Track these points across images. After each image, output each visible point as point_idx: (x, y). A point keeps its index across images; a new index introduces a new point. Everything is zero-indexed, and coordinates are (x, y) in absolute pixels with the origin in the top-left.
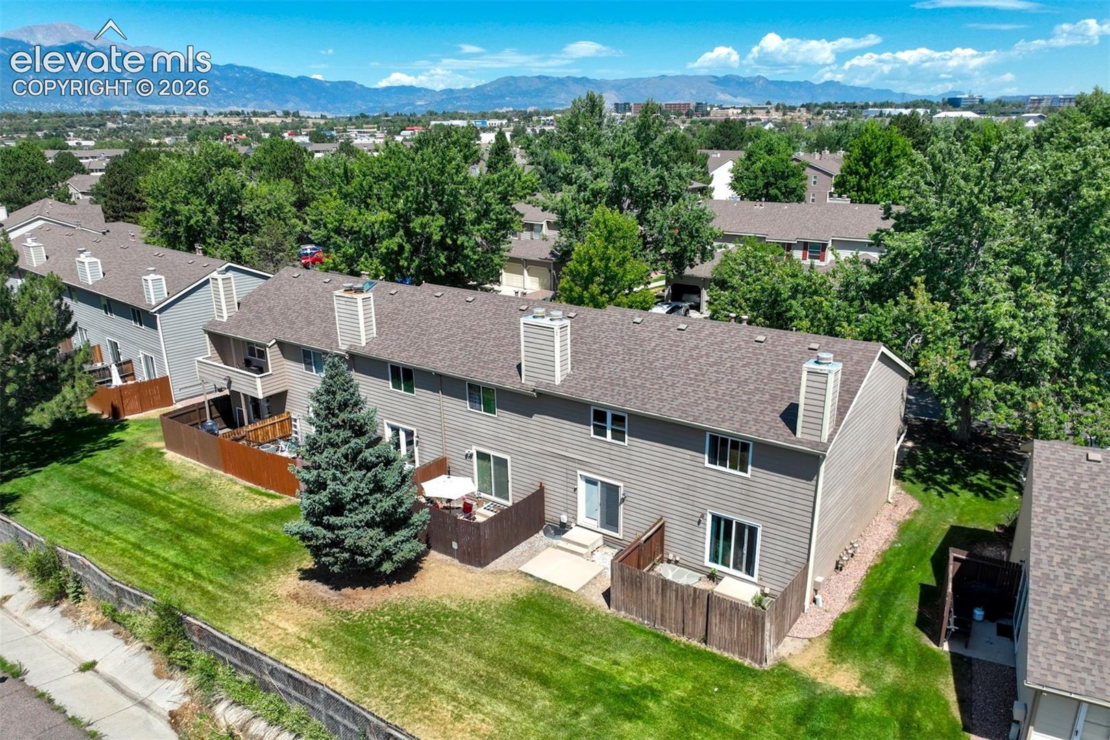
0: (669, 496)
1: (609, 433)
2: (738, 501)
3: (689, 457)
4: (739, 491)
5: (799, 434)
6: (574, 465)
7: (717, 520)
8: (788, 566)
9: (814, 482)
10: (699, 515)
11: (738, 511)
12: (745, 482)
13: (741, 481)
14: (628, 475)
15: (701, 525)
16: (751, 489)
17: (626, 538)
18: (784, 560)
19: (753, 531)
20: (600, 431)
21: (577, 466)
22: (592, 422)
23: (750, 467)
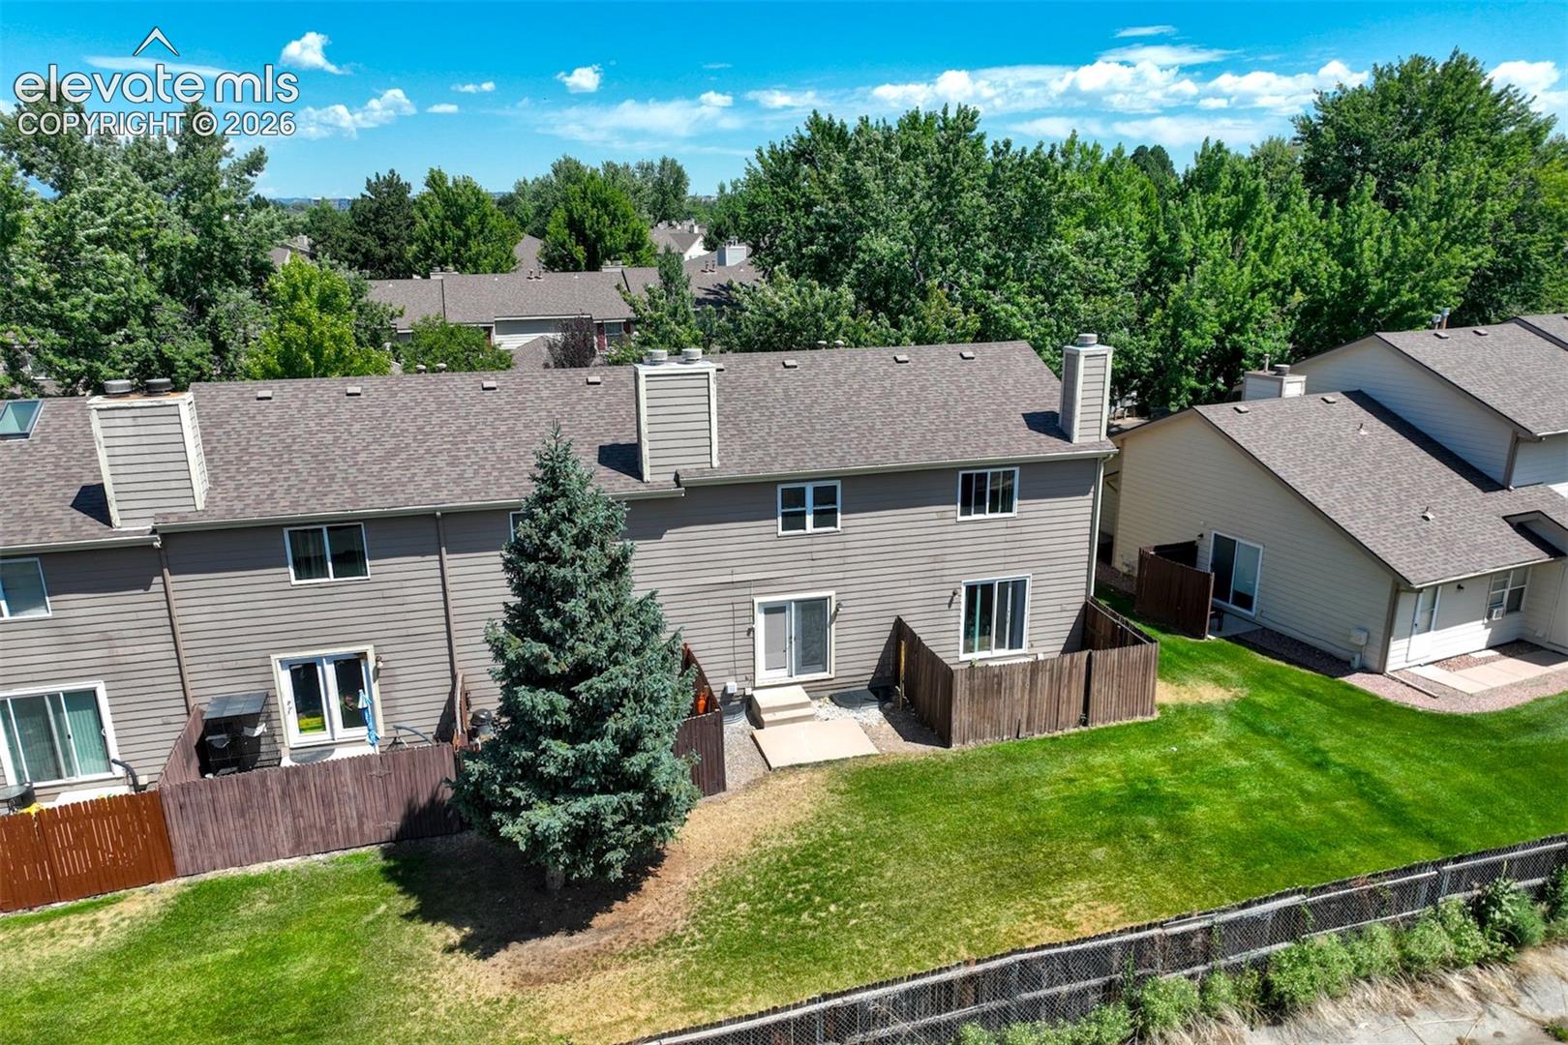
0: (907, 583)
1: (809, 519)
2: (1002, 553)
3: (934, 516)
4: (1003, 538)
5: (1076, 439)
6: (747, 591)
7: (971, 590)
8: (1064, 614)
9: (1091, 495)
10: (950, 593)
11: (1001, 567)
12: (1010, 524)
13: (1004, 524)
14: (841, 575)
15: (953, 606)
16: (1018, 530)
17: (841, 674)
18: (1058, 608)
19: (1019, 586)
20: (794, 521)
21: (753, 590)
22: (780, 510)
23: (1016, 502)
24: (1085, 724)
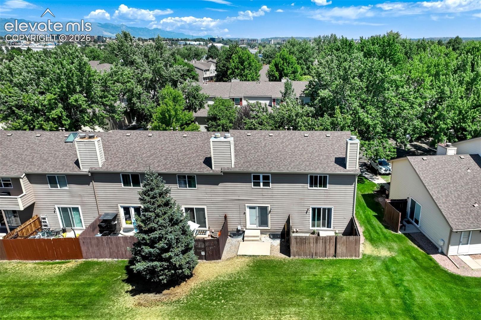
0: (292, 205)
1: (261, 184)
2: (323, 200)
3: (301, 187)
4: (324, 195)
5: (347, 168)
6: (243, 202)
7: (314, 209)
8: (345, 220)
9: (353, 185)
10: (307, 209)
11: (323, 204)
12: (326, 191)
13: (324, 191)
14: (272, 201)
15: (307, 213)
16: (329, 193)
17: (272, 228)
18: (343, 218)
19: (330, 210)
20: (257, 184)
21: (245, 202)
22: (252, 181)
23: (328, 185)
24: (335, 257)
